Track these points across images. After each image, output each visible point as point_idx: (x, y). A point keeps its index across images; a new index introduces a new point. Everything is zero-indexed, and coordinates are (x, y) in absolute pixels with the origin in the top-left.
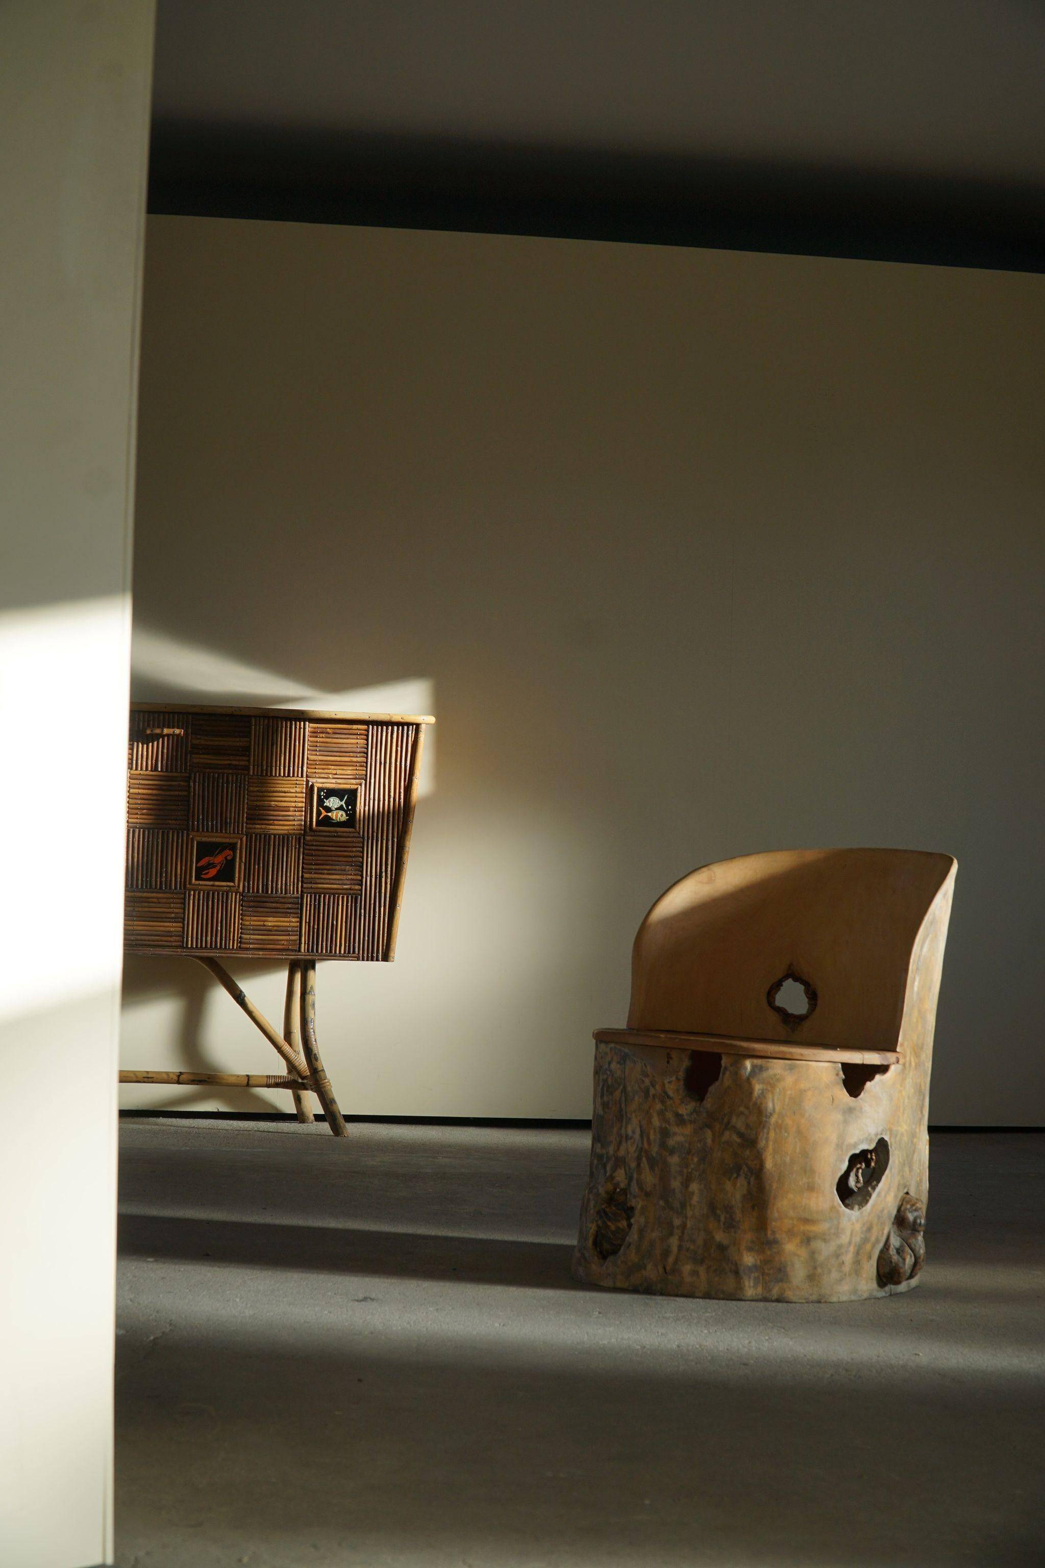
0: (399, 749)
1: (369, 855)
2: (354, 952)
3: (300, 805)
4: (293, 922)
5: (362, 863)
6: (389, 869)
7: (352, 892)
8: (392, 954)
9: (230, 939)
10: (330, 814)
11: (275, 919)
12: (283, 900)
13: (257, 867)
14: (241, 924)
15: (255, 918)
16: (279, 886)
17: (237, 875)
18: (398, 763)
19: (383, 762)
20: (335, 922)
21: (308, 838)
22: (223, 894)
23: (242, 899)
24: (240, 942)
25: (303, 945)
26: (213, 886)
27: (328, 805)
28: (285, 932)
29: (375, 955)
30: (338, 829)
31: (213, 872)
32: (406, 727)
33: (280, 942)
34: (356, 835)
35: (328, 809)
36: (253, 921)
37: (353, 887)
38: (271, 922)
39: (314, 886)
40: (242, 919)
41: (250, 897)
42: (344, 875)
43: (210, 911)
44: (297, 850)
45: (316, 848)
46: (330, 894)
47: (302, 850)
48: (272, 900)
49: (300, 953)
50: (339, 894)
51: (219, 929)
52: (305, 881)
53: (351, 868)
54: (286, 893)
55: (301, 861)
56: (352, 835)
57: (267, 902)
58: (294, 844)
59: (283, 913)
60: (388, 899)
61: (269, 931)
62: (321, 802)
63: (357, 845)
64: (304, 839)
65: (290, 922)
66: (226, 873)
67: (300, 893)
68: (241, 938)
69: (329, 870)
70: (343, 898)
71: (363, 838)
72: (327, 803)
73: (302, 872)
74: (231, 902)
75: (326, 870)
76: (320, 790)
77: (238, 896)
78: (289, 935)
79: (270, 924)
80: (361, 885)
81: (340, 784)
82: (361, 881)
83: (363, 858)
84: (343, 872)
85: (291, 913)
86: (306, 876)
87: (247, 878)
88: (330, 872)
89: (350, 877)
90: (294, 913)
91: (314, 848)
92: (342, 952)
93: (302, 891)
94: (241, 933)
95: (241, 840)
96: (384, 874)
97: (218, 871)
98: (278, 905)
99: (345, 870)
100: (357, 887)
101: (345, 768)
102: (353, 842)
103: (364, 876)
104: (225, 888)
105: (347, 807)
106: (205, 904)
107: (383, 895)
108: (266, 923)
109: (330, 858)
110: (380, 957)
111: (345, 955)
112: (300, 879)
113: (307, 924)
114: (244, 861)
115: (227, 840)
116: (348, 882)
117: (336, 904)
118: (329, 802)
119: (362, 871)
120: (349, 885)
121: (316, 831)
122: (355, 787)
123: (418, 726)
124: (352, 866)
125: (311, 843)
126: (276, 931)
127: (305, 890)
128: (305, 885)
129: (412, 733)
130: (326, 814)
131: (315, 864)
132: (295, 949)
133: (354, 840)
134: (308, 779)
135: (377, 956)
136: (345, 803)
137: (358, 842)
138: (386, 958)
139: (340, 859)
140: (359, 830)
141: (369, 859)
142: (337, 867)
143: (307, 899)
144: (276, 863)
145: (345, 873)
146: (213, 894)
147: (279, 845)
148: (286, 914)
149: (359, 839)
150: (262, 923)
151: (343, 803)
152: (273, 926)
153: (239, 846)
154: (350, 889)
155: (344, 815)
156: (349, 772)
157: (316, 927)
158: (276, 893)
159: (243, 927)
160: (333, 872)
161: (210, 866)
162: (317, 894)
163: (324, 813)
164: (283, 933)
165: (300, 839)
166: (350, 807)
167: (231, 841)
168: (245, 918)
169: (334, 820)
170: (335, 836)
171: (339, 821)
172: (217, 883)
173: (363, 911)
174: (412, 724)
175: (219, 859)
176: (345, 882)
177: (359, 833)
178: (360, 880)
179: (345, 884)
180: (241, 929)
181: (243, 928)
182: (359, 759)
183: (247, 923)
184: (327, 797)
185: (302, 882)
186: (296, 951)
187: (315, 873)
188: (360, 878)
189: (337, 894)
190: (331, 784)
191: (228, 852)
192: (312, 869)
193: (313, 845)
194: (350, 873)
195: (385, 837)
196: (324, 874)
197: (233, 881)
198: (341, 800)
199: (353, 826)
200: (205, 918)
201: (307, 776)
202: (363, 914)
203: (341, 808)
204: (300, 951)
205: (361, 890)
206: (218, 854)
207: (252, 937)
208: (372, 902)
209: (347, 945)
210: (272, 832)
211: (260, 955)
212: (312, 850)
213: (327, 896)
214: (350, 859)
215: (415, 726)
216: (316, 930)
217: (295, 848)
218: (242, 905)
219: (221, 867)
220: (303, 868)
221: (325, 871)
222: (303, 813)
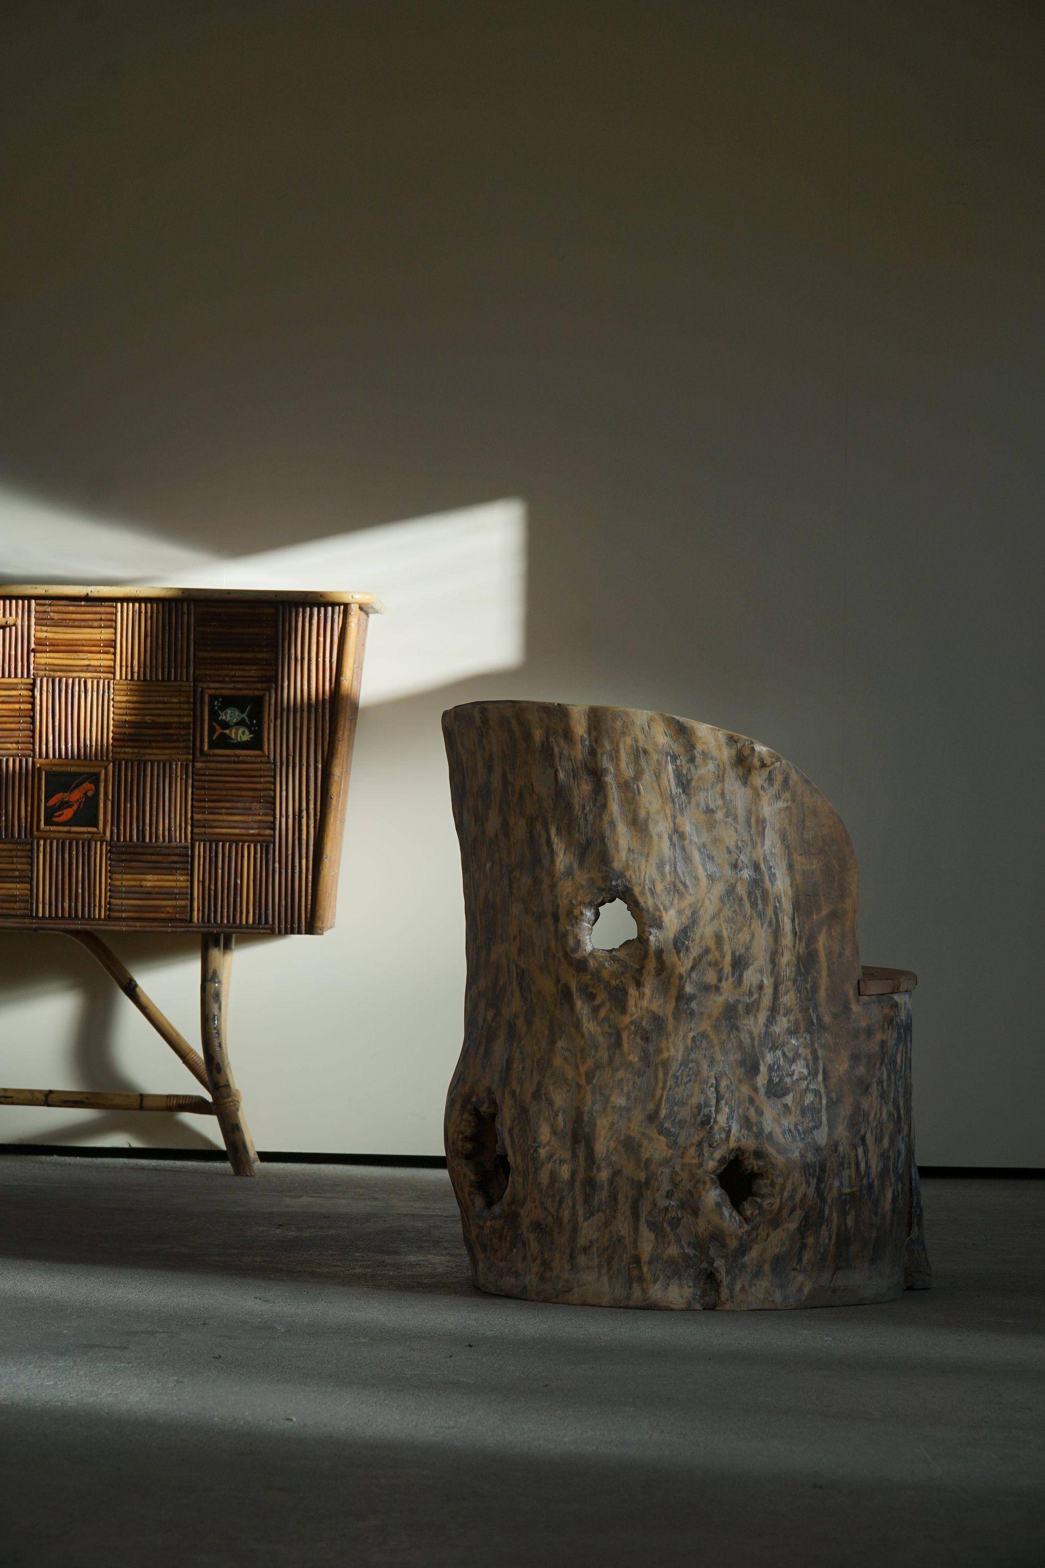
0: (321, 639)
1: (284, 787)
2: (267, 922)
3: (185, 719)
4: (180, 881)
5: (274, 798)
6: (312, 806)
7: (260, 838)
8: (319, 924)
9: (95, 906)
10: (227, 732)
11: (156, 877)
12: (166, 851)
13: (129, 805)
14: (110, 885)
15: (129, 876)
16: (161, 832)
17: (101, 817)
18: (321, 660)
19: (299, 658)
20: (239, 882)
21: (198, 765)
22: (83, 844)
23: (110, 851)
24: (110, 910)
25: (196, 913)
26: (69, 832)
27: (224, 718)
28: (169, 894)
29: (296, 926)
30: (239, 752)
31: (68, 814)
32: (330, 609)
33: (163, 909)
34: (263, 759)
35: (226, 725)
36: (126, 880)
37: (262, 832)
38: (150, 881)
39: (208, 831)
40: (110, 878)
41: (121, 847)
42: (249, 815)
43: (67, 866)
44: (184, 782)
45: (210, 778)
46: (231, 842)
47: (190, 781)
48: (151, 851)
49: (191, 924)
50: (244, 842)
51: (80, 891)
52: (195, 823)
53: (258, 805)
54: (170, 841)
55: (190, 798)
56: (259, 760)
57: (143, 854)
58: (179, 774)
59: (165, 868)
60: (311, 848)
61: (148, 894)
62: (214, 715)
63: (266, 773)
64: (193, 766)
65: (176, 881)
66: (87, 815)
67: (189, 841)
68: (109, 903)
69: (229, 808)
70: (249, 847)
71: (275, 763)
72: (223, 717)
73: (192, 812)
74: (95, 854)
75: (224, 808)
76: (213, 698)
77: (104, 847)
78: (175, 899)
79: (149, 884)
80: (274, 829)
81: (240, 689)
82: (274, 823)
83: (275, 791)
84: (248, 811)
85: (177, 869)
86: (197, 817)
87: (116, 821)
88: (230, 811)
89: (258, 818)
90: (183, 869)
91: (207, 778)
92: (251, 921)
93: (192, 839)
94: (110, 897)
95: (106, 768)
96: (304, 813)
97: (75, 813)
98: (160, 858)
99: (251, 809)
100: (268, 832)
101: (247, 668)
102: (260, 770)
103: (278, 816)
104: (86, 836)
105: (251, 722)
106: (60, 857)
107: (304, 842)
108: (144, 883)
109: (229, 792)
110: (303, 928)
111: (255, 926)
112: (190, 822)
113: (201, 883)
114: (110, 797)
115: (87, 770)
116: (256, 825)
117: (240, 855)
118: (226, 715)
119: (274, 810)
120: (257, 829)
121: (207, 755)
122: (261, 693)
123: (346, 606)
124: (260, 802)
125: (202, 772)
126: (157, 893)
127: (196, 837)
128: (196, 830)
129: (339, 616)
130: (221, 731)
131: (209, 801)
132: (185, 918)
133: (262, 766)
134: (197, 683)
135: (299, 927)
136: (248, 716)
137: (269, 770)
138: (312, 927)
139: (244, 793)
140: (269, 754)
141: (284, 793)
142: (239, 805)
143: (199, 848)
144: (155, 801)
145: (250, 812)
146: (70, 844)
147: (158, 776)
148: (170, 871)
149: (268, 766)
150: (138, 883)
151: (244, 715)
152: (154, 887)
153: (102, 776)
154: (259, 835)
155: (247, 733)
156: (252, 673)
157: (213, 887)
158: (156, 841)
159: (112, 889)
160: (235, 811)
161: (64, 805)
162: (213, 841)
163: (219, 731)
164: (168, 896)
165: (187, 765)
166: (255, 721)
167: (92, 770)
168: (114, 876)
169: (232, 739)
170: (235, 762)
171: (239, 740)
172: (74, 829)
173: (277, 865)
174: (339, 604)
175: (76, 796)
176: (251, 825)
177: (268, 757)
178: (271, 822)
179: (252, 828)
180: (110, 891)
181: (113, 891)
182: (264, 655)
183: (118, 883)
184: (223, 708)
185: (192, 826)
186: (185, 921)
187: (209, 813)
188: (271, 819)
189: (240, 841)
190: (227, 690)
191: (88, 786)
192: (205, 808)
193: (204, 775)
194: (257, 812)
195: (304, 763)
196: (221, 814)
197: (96, 826)
198: (243, 712)
199: (261, 748)
200: (60, 877)
201: (195, 680)
202: (277, 870)
203: (241, 723)
204: (191, 920)
205: (274, 836)
206: (74, 788)
207: (125, 902)
208: (290, 852)
209: (257, 911)
210: (147, 757)
211: (136, 927)
212: (205, 781)
213: (227, 845)
214: (257, 793)
215: (342, 607)
216: (212, 892)
217: (181, 779)
218: (110, 859)
219: (79, 806)
220: (192, 806)
221: (223, 811)
222: (191, 731)
